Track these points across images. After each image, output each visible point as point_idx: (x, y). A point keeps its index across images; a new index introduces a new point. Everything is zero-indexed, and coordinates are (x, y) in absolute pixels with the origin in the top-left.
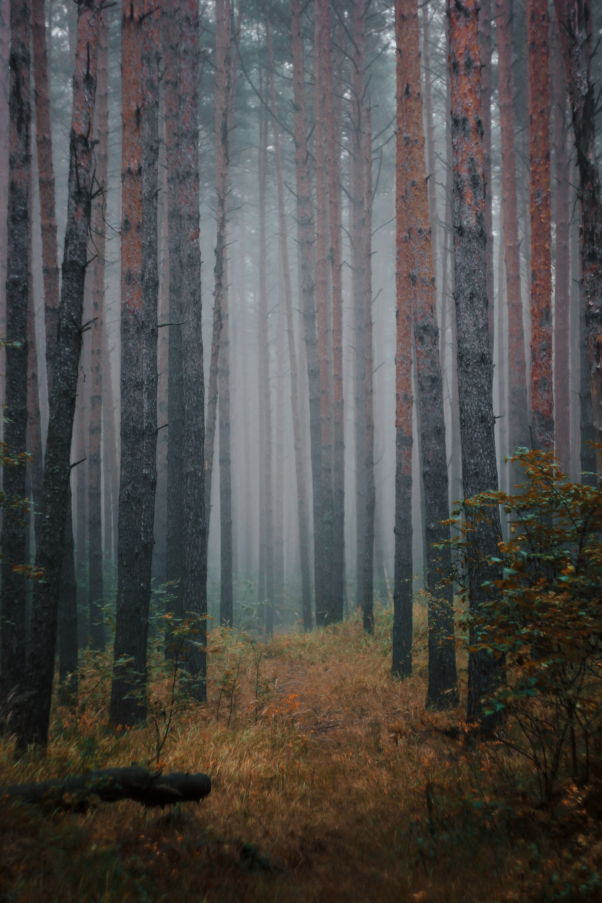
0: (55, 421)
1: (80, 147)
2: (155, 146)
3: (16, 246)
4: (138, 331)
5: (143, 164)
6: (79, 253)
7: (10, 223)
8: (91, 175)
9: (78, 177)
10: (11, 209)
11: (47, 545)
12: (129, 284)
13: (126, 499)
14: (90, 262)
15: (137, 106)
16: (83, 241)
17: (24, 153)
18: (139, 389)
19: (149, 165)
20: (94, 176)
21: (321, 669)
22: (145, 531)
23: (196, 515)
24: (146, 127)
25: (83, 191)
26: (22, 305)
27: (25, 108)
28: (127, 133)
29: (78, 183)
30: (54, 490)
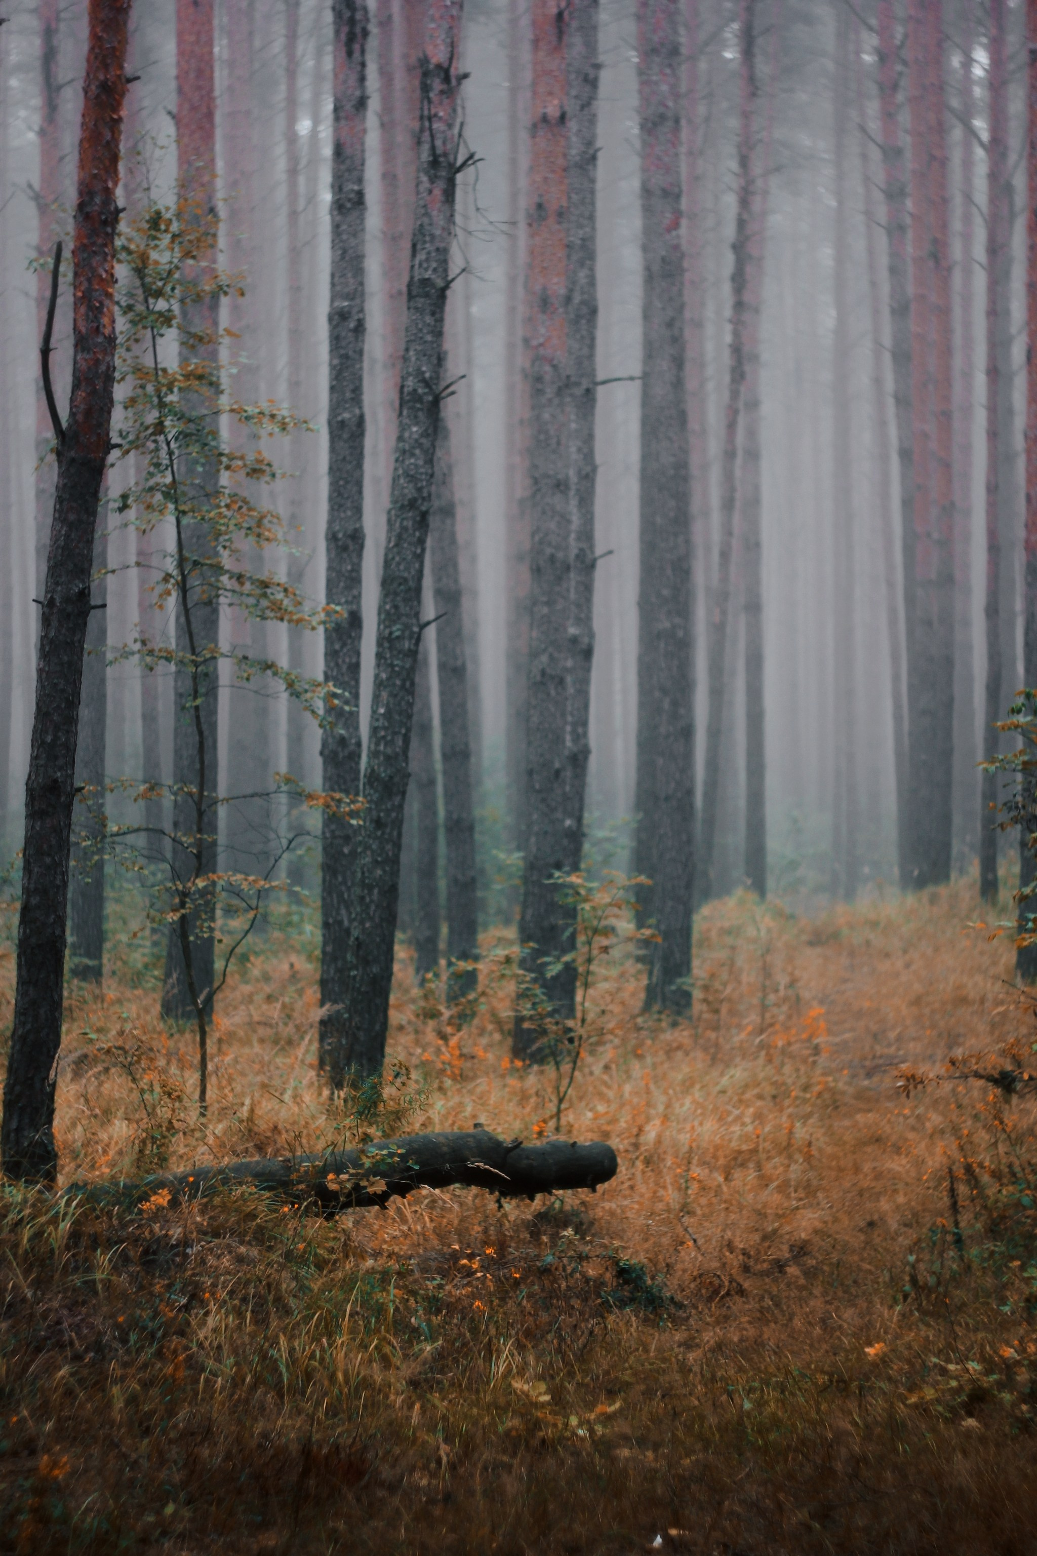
0: (395, 550)
1: (437, 85)
2: (592, 73)
3: (345, 251)
4: (559, 392)
5: (571, 107)
6: (434, 265)
7: (335, 213)
8: (456, 131)
9: (432, 137)
10: (337, 189)
11: (382, 758)
12: (544, 312)
13: (538, 678)
14: (453, 280)
15: (558, 6)
16: (442, 245)
17: (358, 93)
18: (562, 492)
19: (583, 107)
20: (460, 135)
21: (900, 964)
22: (574, 732)
23: (675, 704)
24: (576, 41)
25: (442, 159)
26: (355, 351)
27: (359, 16)
28: (541, 54)
29: (433, 148)
30: (392, 666)
